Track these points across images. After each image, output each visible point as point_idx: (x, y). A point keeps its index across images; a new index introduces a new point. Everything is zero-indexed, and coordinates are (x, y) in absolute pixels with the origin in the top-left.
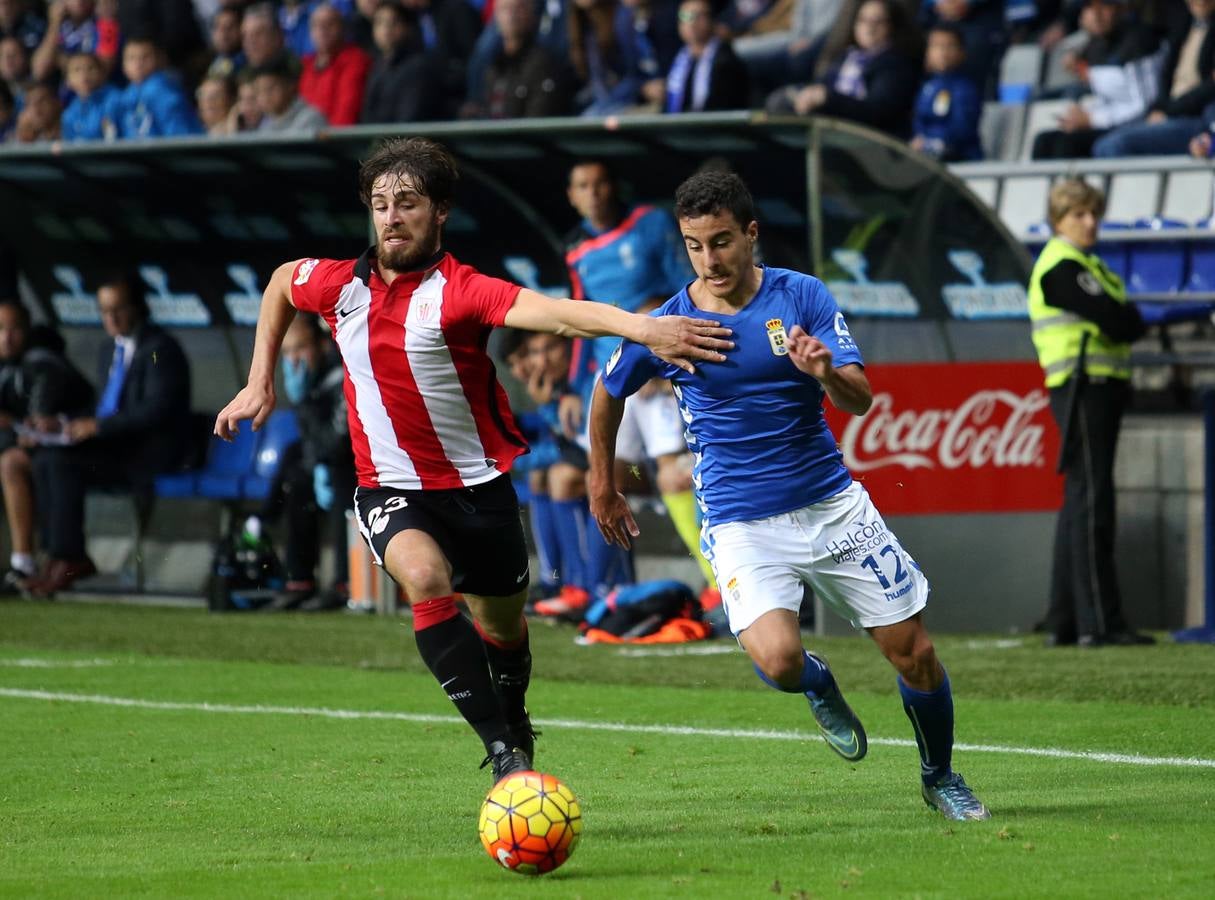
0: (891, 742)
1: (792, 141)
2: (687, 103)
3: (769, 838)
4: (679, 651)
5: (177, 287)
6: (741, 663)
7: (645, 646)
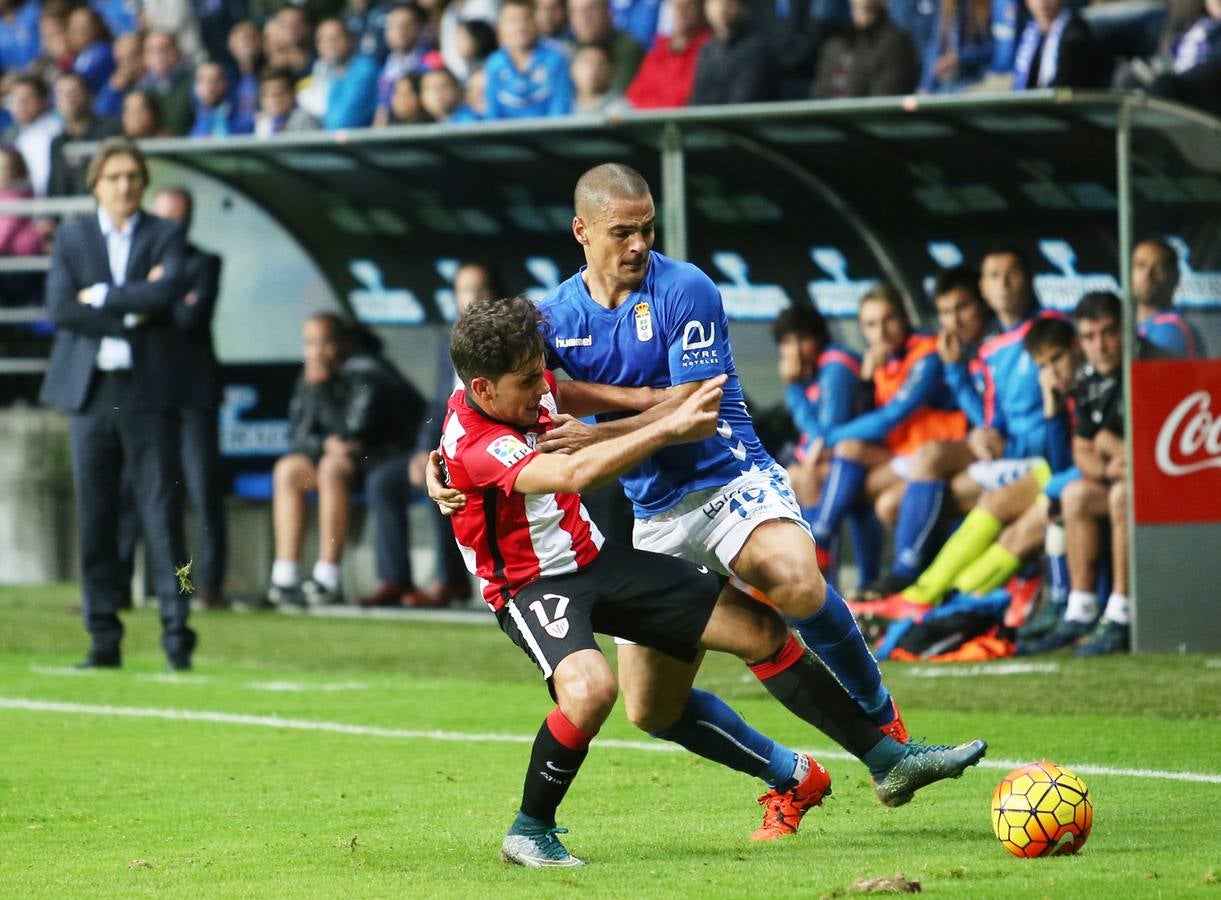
0: (1141, 773)
3: (956, 883)
4: (976, 671)
6: (1035, 683)
7: (944, 665)
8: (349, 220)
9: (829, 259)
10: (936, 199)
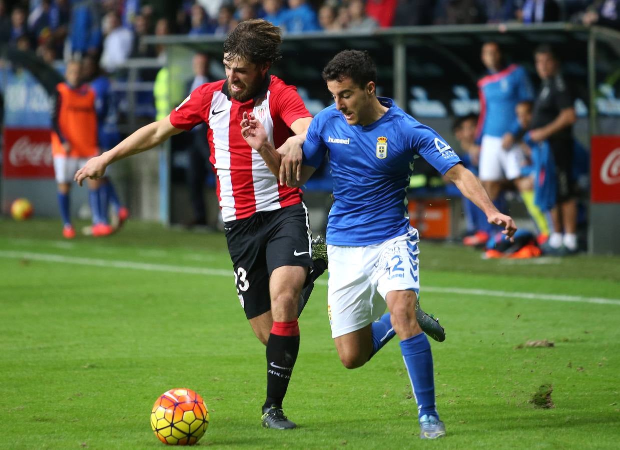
2: (533, 19)
3: (567, 344)
4: (529, 262)
9: (461, 91)
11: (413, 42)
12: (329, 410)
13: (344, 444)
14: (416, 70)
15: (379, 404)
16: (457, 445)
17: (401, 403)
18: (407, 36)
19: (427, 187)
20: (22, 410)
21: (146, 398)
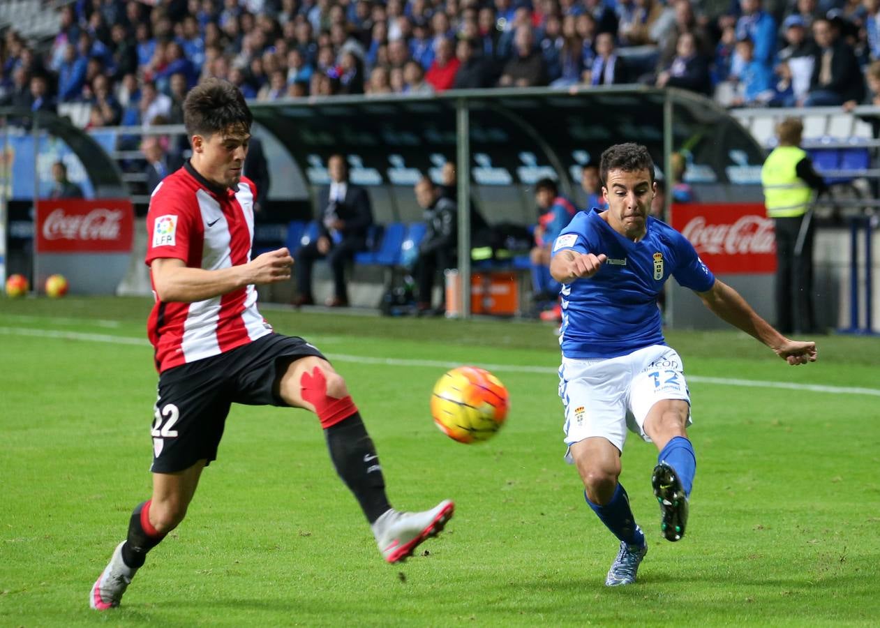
1: (658, 99)
2: (601, 80)
5: (367, 165)
8: (308, 137)
9: (528, 158)
10: (578, 132)
11: (475, 105)
12: (427, 497)
13: (451, 532)
14: (480, 135)
15: (480, 491)
16: (571, 534)
17: (502, 489)
18: (470, 99)
19: (493, 259)
20: (101, 499)
21: (229, 486)
